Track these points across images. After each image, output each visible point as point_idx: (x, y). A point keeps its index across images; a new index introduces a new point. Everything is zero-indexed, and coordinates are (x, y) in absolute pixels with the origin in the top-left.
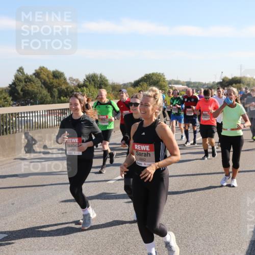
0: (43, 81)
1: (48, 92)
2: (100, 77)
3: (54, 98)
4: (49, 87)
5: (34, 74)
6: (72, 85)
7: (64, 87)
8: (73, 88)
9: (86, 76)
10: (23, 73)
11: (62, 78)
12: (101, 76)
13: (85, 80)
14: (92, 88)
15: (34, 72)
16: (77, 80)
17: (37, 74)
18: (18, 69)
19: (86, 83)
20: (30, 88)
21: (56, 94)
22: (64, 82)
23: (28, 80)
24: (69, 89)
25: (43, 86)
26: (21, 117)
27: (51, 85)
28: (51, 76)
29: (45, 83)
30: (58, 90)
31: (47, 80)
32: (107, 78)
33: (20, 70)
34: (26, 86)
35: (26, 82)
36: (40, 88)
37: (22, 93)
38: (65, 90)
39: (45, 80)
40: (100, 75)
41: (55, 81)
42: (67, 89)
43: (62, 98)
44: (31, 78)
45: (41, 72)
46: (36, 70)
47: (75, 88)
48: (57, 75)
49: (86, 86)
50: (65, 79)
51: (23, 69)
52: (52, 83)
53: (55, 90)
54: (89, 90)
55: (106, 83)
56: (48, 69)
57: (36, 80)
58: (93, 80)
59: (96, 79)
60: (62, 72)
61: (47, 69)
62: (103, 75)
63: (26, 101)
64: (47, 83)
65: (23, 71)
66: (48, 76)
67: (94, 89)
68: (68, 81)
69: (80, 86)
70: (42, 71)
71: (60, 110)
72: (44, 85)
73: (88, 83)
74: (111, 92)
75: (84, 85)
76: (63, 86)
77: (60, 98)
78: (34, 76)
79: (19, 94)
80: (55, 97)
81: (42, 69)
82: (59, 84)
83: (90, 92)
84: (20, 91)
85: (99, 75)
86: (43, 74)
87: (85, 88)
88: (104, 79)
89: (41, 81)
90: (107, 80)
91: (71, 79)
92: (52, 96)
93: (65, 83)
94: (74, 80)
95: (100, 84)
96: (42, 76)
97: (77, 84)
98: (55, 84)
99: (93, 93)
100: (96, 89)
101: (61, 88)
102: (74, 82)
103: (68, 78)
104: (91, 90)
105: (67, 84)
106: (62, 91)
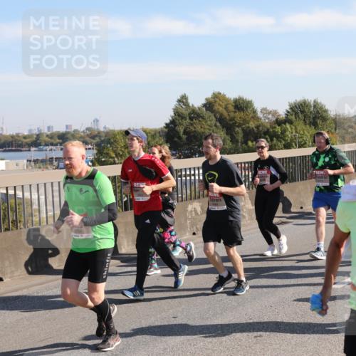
0: (218, 116)
1: (227, 134)
2: (315, 106)
3: (237, 145)
4: (228, 126)
5: (204, 105)
6: (267, 121)
7: (252, 125)
8: (269, 126)
9: (290, 105)
10: (187, 104)
11: (250, 110)
12: (316, 104)
13: (288, 112)
14: (300, 126)
15: (204, 102)
16: (275, 113)
17: (209, 105)
18: (179, 98)
19: (290, 117)
20: (198, 127)
21: (240, 137)
22: (252, 117)
23: (195, 115)
24: (261, 128)
25: (218, 124)
26: (185, 176)
27: (231, 123)
28: (231, 108)
29: (221, 120)
30: (243, 129)
31: (225, 113)
32: (327, 107)
33: (183, 100)
34: (192, 124)
35: (191, 119)
36: (214, 127)
37: (184, 137)
38: (255, 129)
39: (221, 115)
40: (315, 101)
41: (238, 116)
42: (258, 127)
43: (250, 143)
44: (199, 111)
45: (215, 102)
46: (207, 99)
47: (271, 126)
48: (241, 106)
49: (291, 122)
50: (255, 112)
51: (186, 99)
52: (232, 119)
53: (238, 130)
54: (296, 128)
55: (324, 115)
56: (227, 96)
57: (207, 114)
58: (302, 112)
59: (306, 110)
60: (250, 100)
61: (224, 96)
62: (319, 101)
63: (191, 149)
64: (226, 118)
65: (187, 102)
66: (226, 108)
67: (304, 127)
68: (260, 115)
69: (279, 122)
70: (217, 100)
71: (248, 163)
72: (220, 123)
73: (293, 118)
74: (333, 130)
75: (287, 121)
76: (251, 123)
77: (247, 144)
78: (204, 109)
79: (180, 138)
80: (237, 141)
81: (217, 96)
82: (244, 120)
83: (296, 132)
84: (181, 133)
85: (312, 103)
86: (219, 104)
87: (288, 126)
88: (321, 108)
89: (215, 116)
90: (326, 111)
91: (263, 110)
92: (233, 140)
93: (255, 117)
94: (270, 113)
95: (314, 118)
96: (216, 107)
97: (274, 119)
98: (238, 120)
99: (302, 132)
100: (308, 126)
101: (249, 127)
102: (270, 116)
103: (259, 110)
104: (299, 128)
105: (258, 119)
106: (250, 130)
